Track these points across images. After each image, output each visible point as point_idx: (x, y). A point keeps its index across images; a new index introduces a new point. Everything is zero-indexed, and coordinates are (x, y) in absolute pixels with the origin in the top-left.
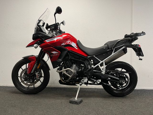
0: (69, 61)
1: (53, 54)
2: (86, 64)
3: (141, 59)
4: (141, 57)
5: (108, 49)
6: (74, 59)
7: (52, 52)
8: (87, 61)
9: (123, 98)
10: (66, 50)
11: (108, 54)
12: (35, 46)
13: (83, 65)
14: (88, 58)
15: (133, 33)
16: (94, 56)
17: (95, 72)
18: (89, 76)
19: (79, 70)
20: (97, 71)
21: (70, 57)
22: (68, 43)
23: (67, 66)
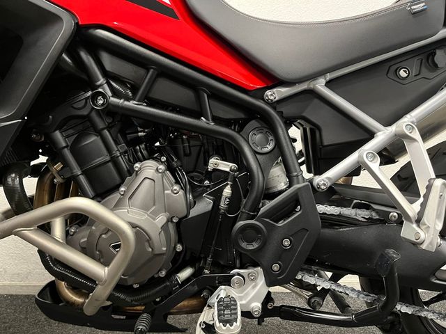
0: (99, 133)
2: (255, 153)
6: (144, 108)
8: (260, 130)
11: (436, 66)
14: (268, 102)
16: (320, 85)
18: (281, 255)
19: (190, 206)
20: (340, 215)
21: (104, 95)
23: (84, 173)
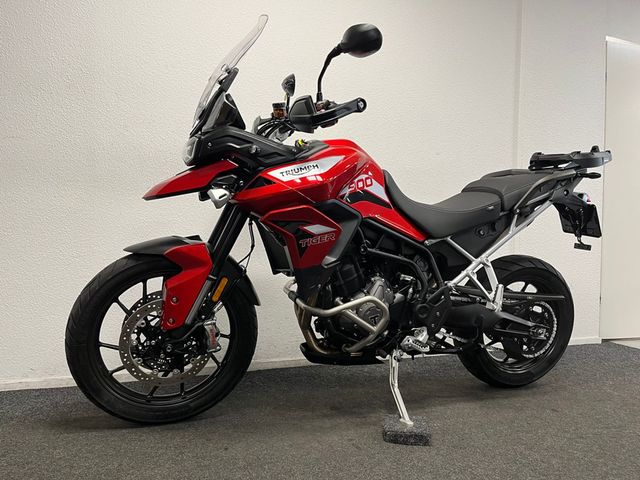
0: (355, 264)
1: (311, 235)
3: (588, 248)
4: (585, 240)
5: (503, 210)
6: (378, 252)
7: (307, 228)
8: (420, 259)
9: (524, 392)
10: (356, 217)
11: (495, 229)
12: (217, 198)
13: (409, 278)
14: (427, 247)
15: (579, 152)
16: (449, 239)
17: (455, 303)
18: (436, 320)
19: (394, 299)
21: (364, 247)
22: (361, 185)
